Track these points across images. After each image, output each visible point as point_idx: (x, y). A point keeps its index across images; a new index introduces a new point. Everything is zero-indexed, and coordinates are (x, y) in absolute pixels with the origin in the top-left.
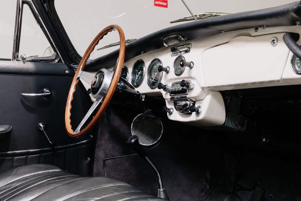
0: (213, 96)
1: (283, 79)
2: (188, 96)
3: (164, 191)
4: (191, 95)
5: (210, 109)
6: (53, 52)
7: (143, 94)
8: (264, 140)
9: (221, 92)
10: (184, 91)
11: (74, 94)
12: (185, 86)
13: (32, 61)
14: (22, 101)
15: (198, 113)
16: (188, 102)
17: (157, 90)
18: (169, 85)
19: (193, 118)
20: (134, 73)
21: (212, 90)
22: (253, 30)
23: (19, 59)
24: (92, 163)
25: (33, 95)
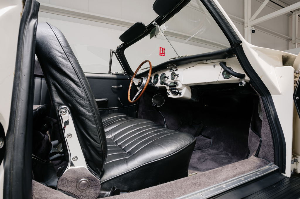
0: (187, 87)
1: (219, 81)
2: (176, 88)
3: (166, 125)
4: (177, 87)
5: (185, 93)
6: (123, 71)
7: (158, 87)
8: (206, 105)
9: (190, 86)
10: (175, 86)
11: (131, 87)
12: (176, 84)
13: (116, 74)
14: (112, 89)
15: (180, 94)
16: (176, 90)
17: (164, 85)
18: (169, 83)
19: (178, 96)
20: (154, 79)
21: (187, 85)
22: (205, 61)
23: (111, 73)
24: (137, 113)
25: (116, 87)
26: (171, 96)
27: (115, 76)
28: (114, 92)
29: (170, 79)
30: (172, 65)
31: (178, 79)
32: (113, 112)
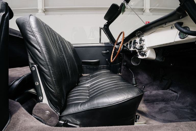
0: (151, 50)
1: (175, 42)
2: (143, 50)
3: (134, 79)
4: (144, 50)
5: (149, 55)
6: (109, 41)
7: (132, 51)
8: (171, 65)
9: (154, 49)
10: (141, 49)
11: (114, 51)
12: (142, 47)
13: (104, 43)
14: (102, 54)
15: (146, 56)
16: (143, 53)
17: (135, 49)
18: (138, 47)
19: (144, 57)
20: (130, 45)
21: (151, 48)
22: (164, 24)
23: (101, 43)
24: (121, 69)
25: (105, 52)
26: (140, 57)
27: (103, 45)
28: (104, 55)
29: (139, 44)
30: (139, 32)
31: (144, 43)
32: (103, 68)
